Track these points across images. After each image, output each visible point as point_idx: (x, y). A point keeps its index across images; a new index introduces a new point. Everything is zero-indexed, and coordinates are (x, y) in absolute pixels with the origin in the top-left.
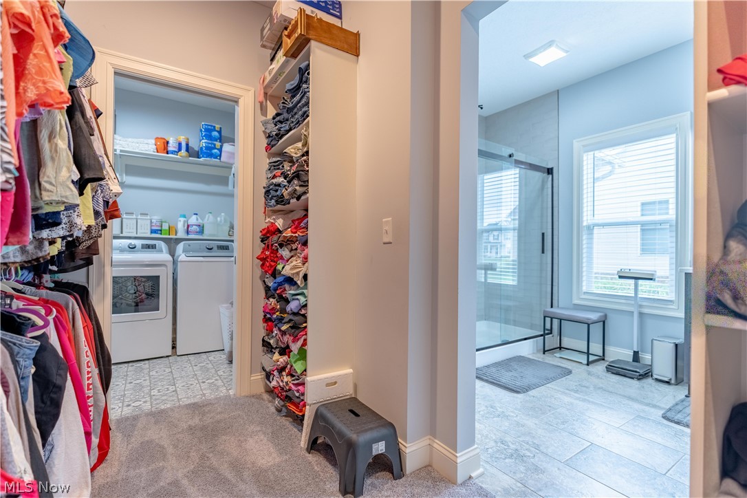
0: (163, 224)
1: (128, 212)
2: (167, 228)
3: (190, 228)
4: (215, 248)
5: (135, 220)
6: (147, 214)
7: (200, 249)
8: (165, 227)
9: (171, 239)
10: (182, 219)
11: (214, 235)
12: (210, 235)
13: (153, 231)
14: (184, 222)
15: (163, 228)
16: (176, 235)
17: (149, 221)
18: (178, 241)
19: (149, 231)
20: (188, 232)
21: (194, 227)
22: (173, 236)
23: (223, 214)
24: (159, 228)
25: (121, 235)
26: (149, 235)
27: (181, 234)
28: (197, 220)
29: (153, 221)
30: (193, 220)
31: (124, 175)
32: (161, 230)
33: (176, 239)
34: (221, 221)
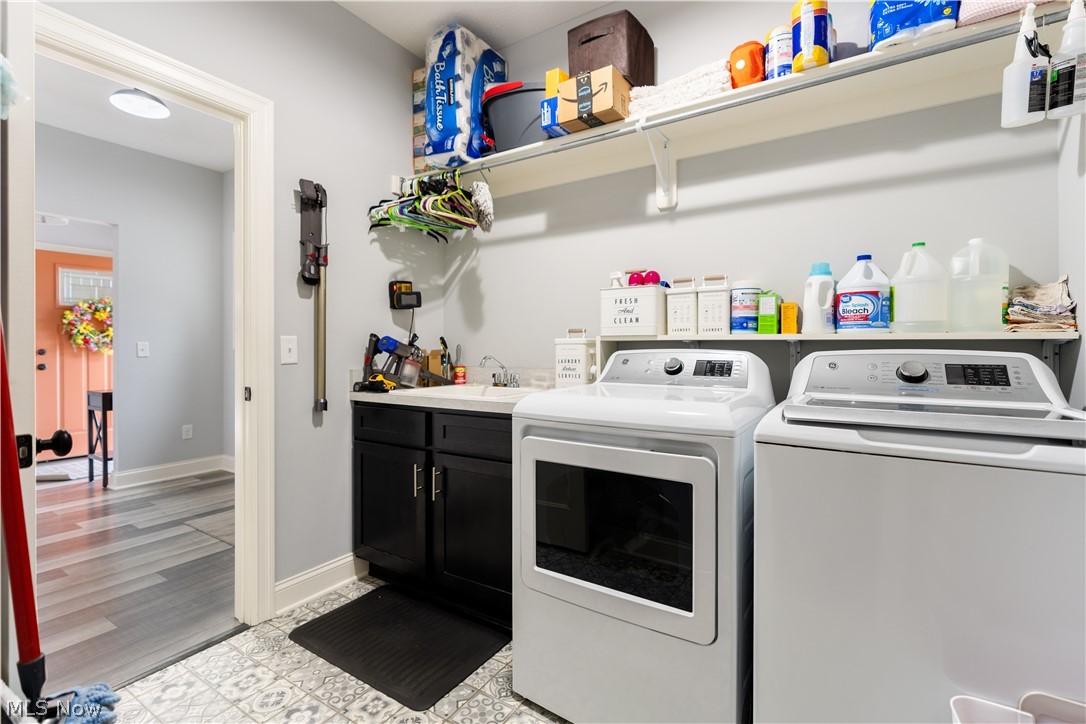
0: (763, 300)
1: (678, 278)
2: (773, 312)
3: (842, 307)
4: (939, 376)
5: (694, 296)
6: (723, 278)
7: (874, 378)
8: (768, 308)
9: (786, 343)
10: (817, 280)
11: (935, 325)
12: (920, 325)
13: (736, 324)
14: (823, 287)
15: (762, 312)
16: (799, 332)
17: (725, 297)
18: (807, 347)
19: (726, 324)
20: (835, 320)
21: (861, 300)
22: (789, 336)
23: (973, 241)
24: (751, 314)
25: (661, 337)
26: (724, 334)
27: (815, 328)
28: (868, 274)
29: (735, 293)
30: (854, 279)
31: (675, 187)
32: (756, 319)
33: (801, 342)
34: (965, 271)
